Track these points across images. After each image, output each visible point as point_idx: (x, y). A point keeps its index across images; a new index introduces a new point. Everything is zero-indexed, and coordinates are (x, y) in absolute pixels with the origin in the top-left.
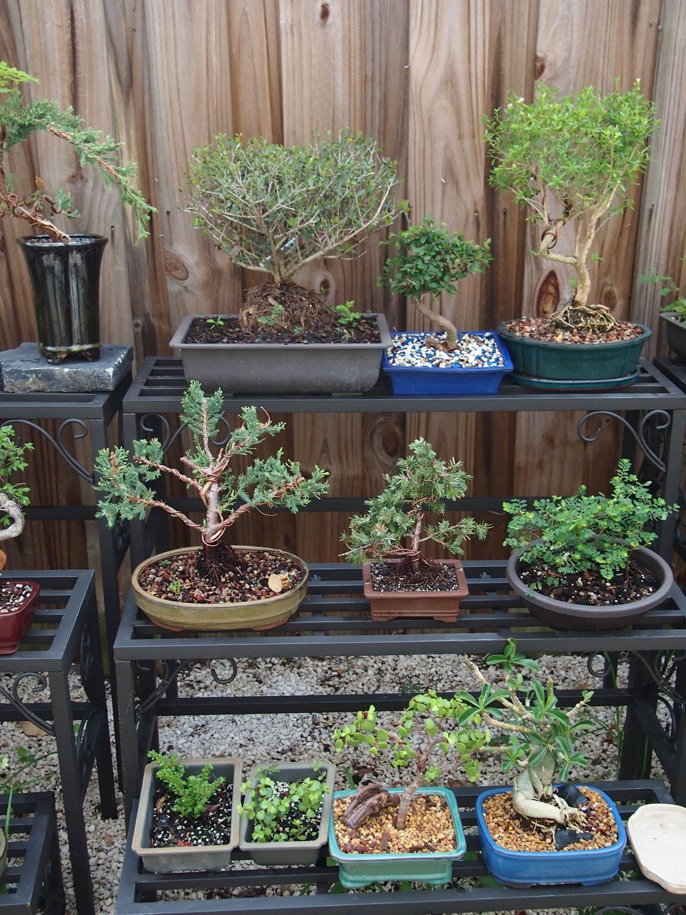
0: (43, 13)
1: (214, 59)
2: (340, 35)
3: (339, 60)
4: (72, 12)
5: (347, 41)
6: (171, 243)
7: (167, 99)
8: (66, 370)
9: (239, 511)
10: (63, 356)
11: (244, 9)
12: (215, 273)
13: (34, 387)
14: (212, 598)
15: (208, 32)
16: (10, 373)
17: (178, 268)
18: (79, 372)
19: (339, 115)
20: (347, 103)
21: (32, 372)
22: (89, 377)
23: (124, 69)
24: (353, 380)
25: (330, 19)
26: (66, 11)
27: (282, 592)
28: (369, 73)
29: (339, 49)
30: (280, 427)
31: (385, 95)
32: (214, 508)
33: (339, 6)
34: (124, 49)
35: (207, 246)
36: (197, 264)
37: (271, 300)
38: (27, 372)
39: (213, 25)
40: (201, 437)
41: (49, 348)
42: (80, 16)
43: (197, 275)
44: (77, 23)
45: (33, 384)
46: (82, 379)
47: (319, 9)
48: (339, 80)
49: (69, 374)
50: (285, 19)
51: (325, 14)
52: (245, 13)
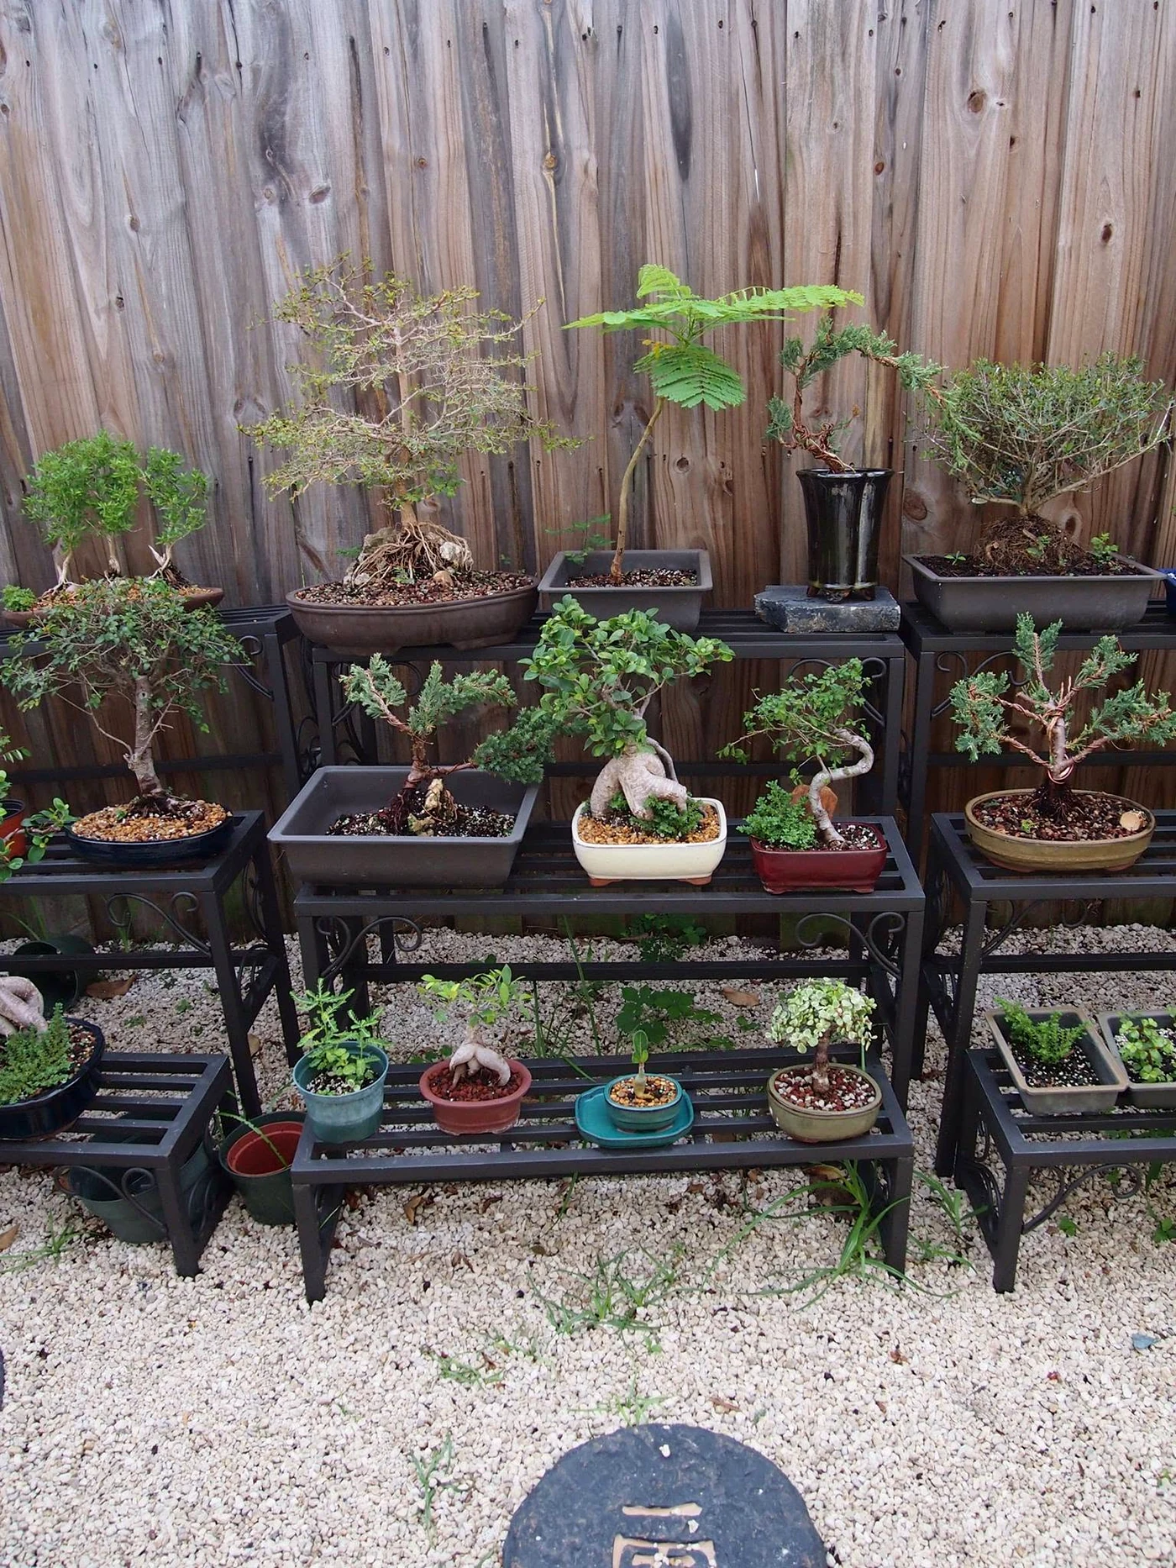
0: (808, 241)
1: (984, 284)
2: (1120, 257)
3: (1116, 283)
4: (839, 238)
5: (1127, 264)
6: (914, 480)
7: (929, 327)
8: (853, 608)
9: (1092, 746)
10: (846, 594)
11: (1018, 231)
12: (955, 512)
13: (815, 627)
14: (1069, 836)
15: (981, 256)
16: (794, 612)
17: (915, 507)
18: (867, 611)
19: (1109, 341)
20: (1118, 328)
21: (817, 611)
22: (876, 615)
23: (883, 296)
24: (1120, 614)
25: (1112, 240)
26: (833, 238)
27: (1138, 831)
28: (1143, 297)
29: (1117, 271)
30: (1133, 658)
31: (1157, 321)
32: (1062, 744)
33: (1123, 227)
34: (886, 278)
35: (950, 483)
36: (937, 502)
37: (1025, 532)
38: (812, 611)
39: (987, 248)
40: (1034, 672)
41: (829, 586)
42: (847, 242)
43: (936, 512)
44: (844, 250)
45: (816, 623)
46: (869, 618)
47: (1101, 228)
48: (1114, 303)
49: (856, 613)
50: (1063, 241)
51: (1107, 234)
52: (1019, 236)
